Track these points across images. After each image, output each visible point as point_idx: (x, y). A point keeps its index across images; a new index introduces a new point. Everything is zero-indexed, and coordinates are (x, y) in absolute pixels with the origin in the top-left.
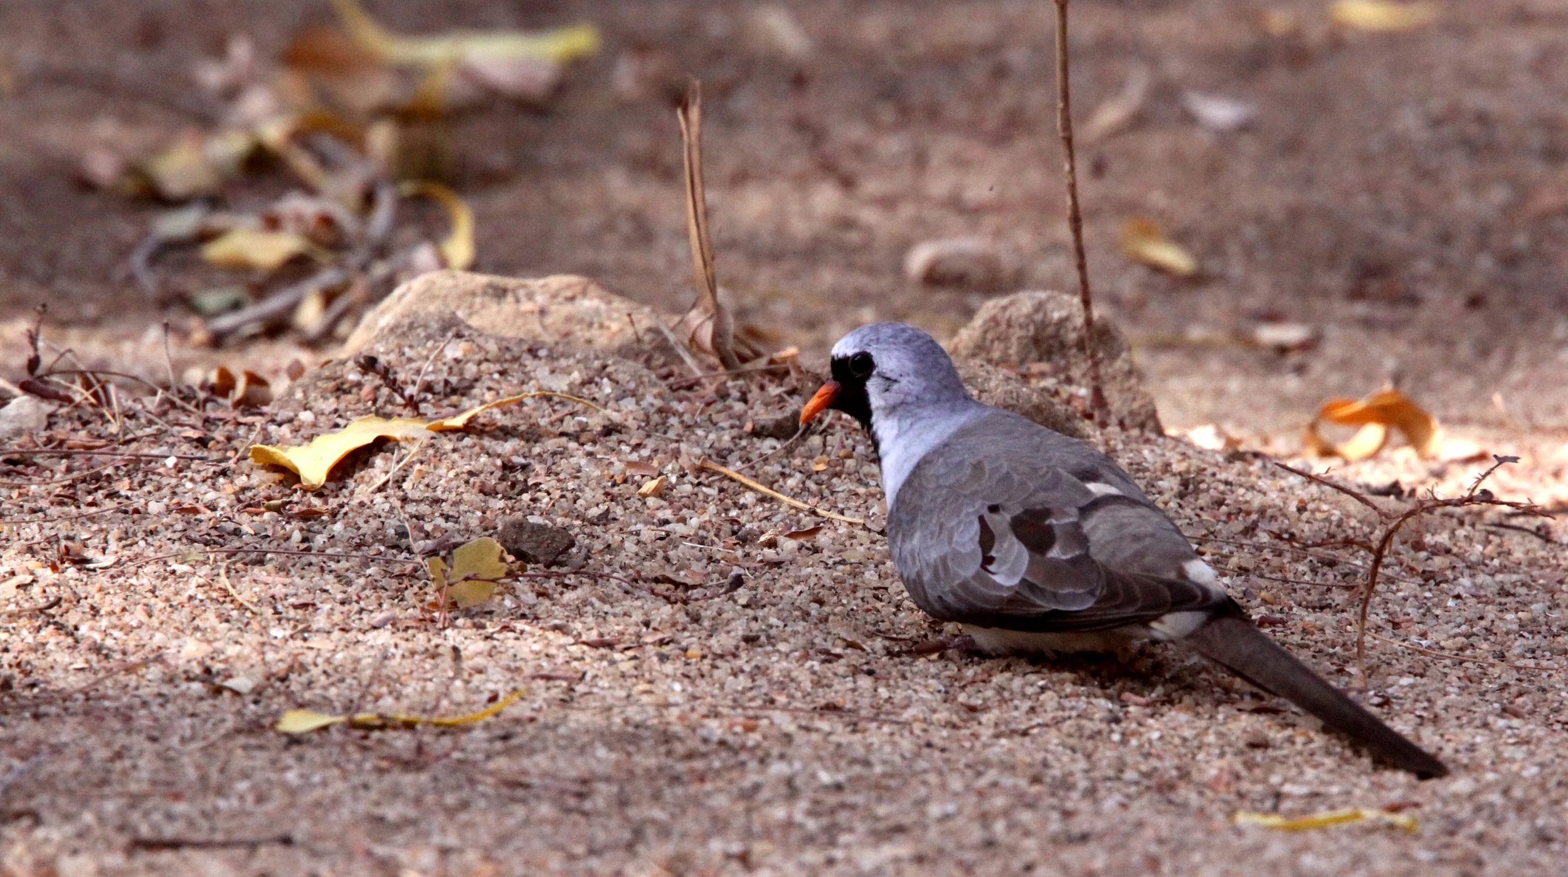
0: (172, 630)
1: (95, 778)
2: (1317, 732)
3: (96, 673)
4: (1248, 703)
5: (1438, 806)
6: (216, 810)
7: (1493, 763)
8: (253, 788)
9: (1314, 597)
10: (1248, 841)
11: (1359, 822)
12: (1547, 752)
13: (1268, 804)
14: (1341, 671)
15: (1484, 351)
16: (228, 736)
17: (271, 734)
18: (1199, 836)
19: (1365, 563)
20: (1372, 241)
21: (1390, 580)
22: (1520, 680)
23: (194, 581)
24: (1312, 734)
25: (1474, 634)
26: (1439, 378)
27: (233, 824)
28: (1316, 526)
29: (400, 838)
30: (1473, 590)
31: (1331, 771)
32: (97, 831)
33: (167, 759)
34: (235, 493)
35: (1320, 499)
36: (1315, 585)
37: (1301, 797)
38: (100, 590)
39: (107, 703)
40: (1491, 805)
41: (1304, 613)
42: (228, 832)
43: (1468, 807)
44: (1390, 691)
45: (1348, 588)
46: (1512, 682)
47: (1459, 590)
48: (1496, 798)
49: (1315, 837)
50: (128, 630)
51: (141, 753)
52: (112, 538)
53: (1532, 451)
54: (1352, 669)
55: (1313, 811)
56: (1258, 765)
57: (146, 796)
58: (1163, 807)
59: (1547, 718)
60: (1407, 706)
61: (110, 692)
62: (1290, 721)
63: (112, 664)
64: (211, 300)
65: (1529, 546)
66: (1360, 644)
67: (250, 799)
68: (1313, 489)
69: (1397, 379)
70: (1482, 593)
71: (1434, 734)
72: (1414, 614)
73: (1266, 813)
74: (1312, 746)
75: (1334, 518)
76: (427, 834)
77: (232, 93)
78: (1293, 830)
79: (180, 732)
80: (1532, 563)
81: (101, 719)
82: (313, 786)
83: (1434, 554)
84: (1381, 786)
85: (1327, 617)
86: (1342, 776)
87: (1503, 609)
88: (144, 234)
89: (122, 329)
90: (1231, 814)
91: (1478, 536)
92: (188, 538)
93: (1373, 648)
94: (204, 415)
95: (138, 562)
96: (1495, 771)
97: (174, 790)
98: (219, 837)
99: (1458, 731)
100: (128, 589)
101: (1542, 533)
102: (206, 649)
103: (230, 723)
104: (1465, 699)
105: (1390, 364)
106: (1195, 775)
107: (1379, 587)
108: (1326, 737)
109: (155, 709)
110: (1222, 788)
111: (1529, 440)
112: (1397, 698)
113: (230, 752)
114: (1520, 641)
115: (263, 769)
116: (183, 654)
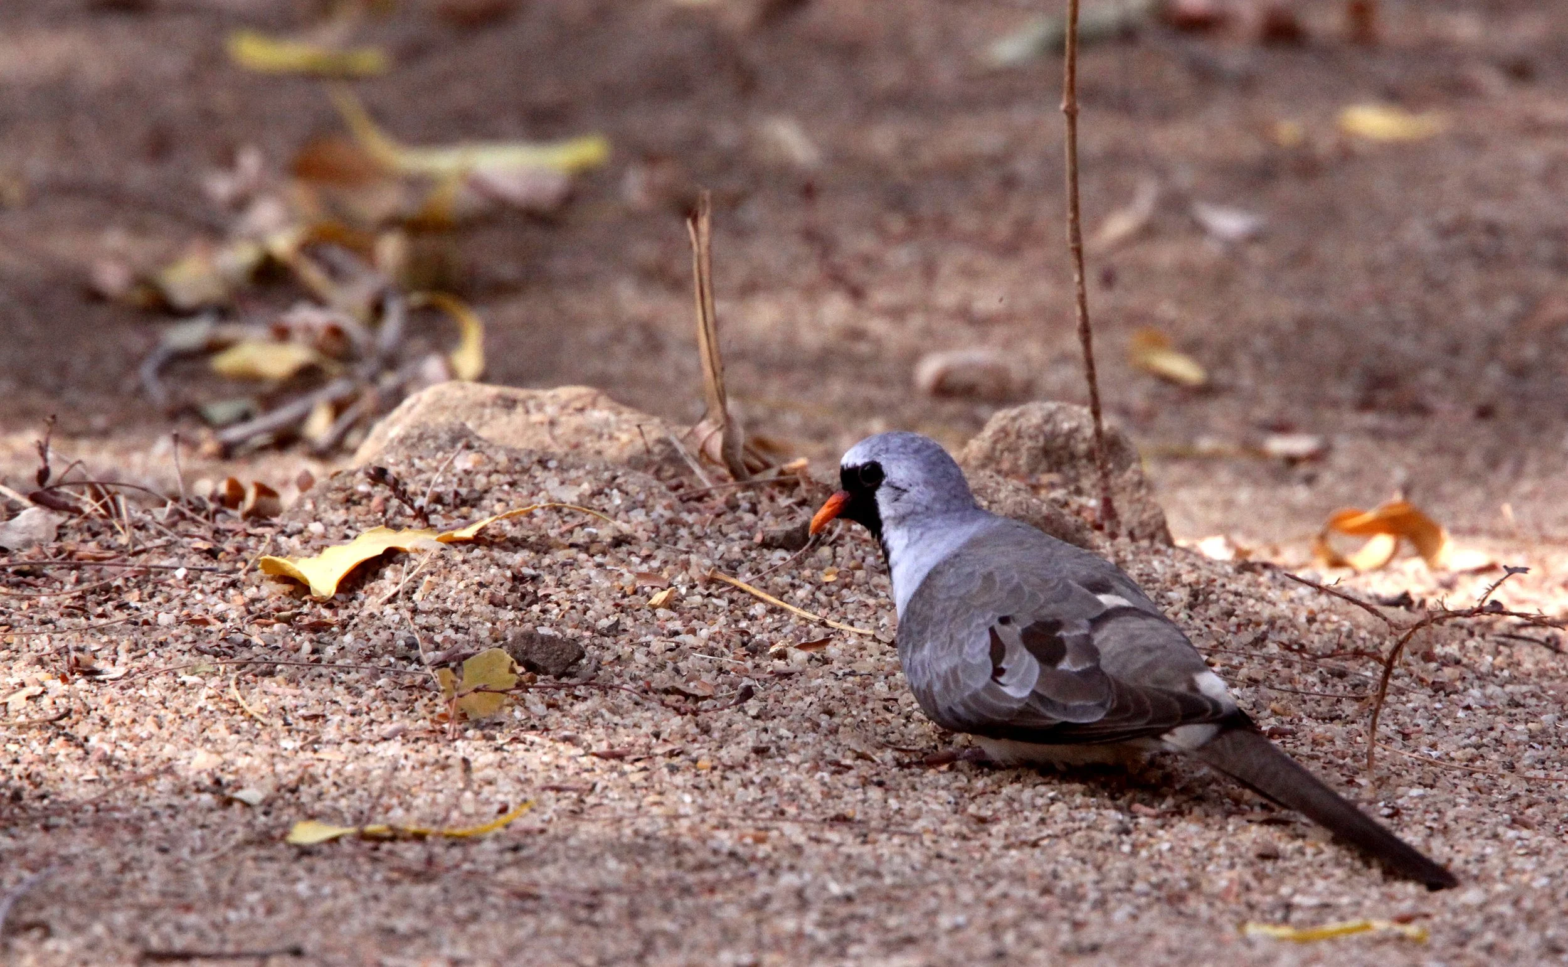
0: (182, 742)
1: (105, 890)
2: (1327, 843)
3: (106, 784)
4: (1258, 814)
5: (1448, 916)
6: (227, 921)
7: (1503, 874)
8: (264, 899)
9: (1324, 708)
10: (1259, 952)
11: (1369, 933)
12: (1557, 862)
13: (1279, 915)
14: (1351, 782)
15: (1493, 462)
16: (239, 847)
17: (281, 846)
18: (1208, 947)
19: (1375, 674)
20: (1381, 351)
21: (1400, 691)
22: (1530, 791)
23: (204, 693)
24: (1322, 845)
25: (1483, 745)
26: (1448, 488)
27: (243, 936)
28: (1326, 637)
29: (410, 950)
30: (1483, 702)
31: (1341, 882)
32: (108, 943)
33: (177, 871)
34: (245, 605)
35: (1330, 610)
36: (1324, 696)
37: (1311, 908)
38: (110, 701)
39: (117, 815)
40: (1501, 916)
41: (1314, 724)
42: (239, 943)
43: (1479, 918)
44: (1400, 802)
45: (1357, 699)
46: (1523, 793)
47: (1469, 701)
48: (1506, 909)
49: (1324, 947)
50: (139, 741)
51: (152, 864)
52: (121, 649)
53: (1542, 562)
54: (1363, 781)
55: (1322, 922)
56: (1268, 876)
57: (155, 908)
58: (1173, 918)
59: (1557, 828)
60: (1417, 817)
61: (120, 803)
62: (1300, 832)
63: (122, 775)
64: (220, 411)
65: (1539, 657)
66: (1370, 755)
67: (260, 910)
68: (1323, 600)
69: (1407, 490)
70: (1492, 703)
71: (1444, 845)
72: (1425, 725)
73: (1276, 924)
74: (1323, 857)
75: (1344, 629)
76: (438, 946)
77: (241, 204)
78: (1303, 941)
79: (190, 843)
80: (1542, 674)
81: (111, 830)
82: (324, 898)
83: (1443, 665)
84: (1392, 897)
85: (1337, 728)
86: (1352, 887)
87: (1513, 719)
88: (155, 344)
89: (133, 440)
90: (1241, 925)
91: (1488, 647)
92: (197, 649)
93: (1383, 759)
94: (214, 526)
95: (148, 674)
96: (1506, 882)
97: (184, 901)
98: (230, 948)
99: (1468, 842)
100: (138, 700)
101: (1552, 643)
102: (216, 760)
103: (240, 834)
104: (1476, 810)
105: (1399, 475)
106: (1205, 886)
107: (1389, 699)
108: (1336, 848)
109: (165, 820)
110: (1231, 899)
111: (1539, 551)
112: (1407, 809)
113: (240, 863)
114: (1530, 752)
115: (274, 880)
116: (194, 764)
